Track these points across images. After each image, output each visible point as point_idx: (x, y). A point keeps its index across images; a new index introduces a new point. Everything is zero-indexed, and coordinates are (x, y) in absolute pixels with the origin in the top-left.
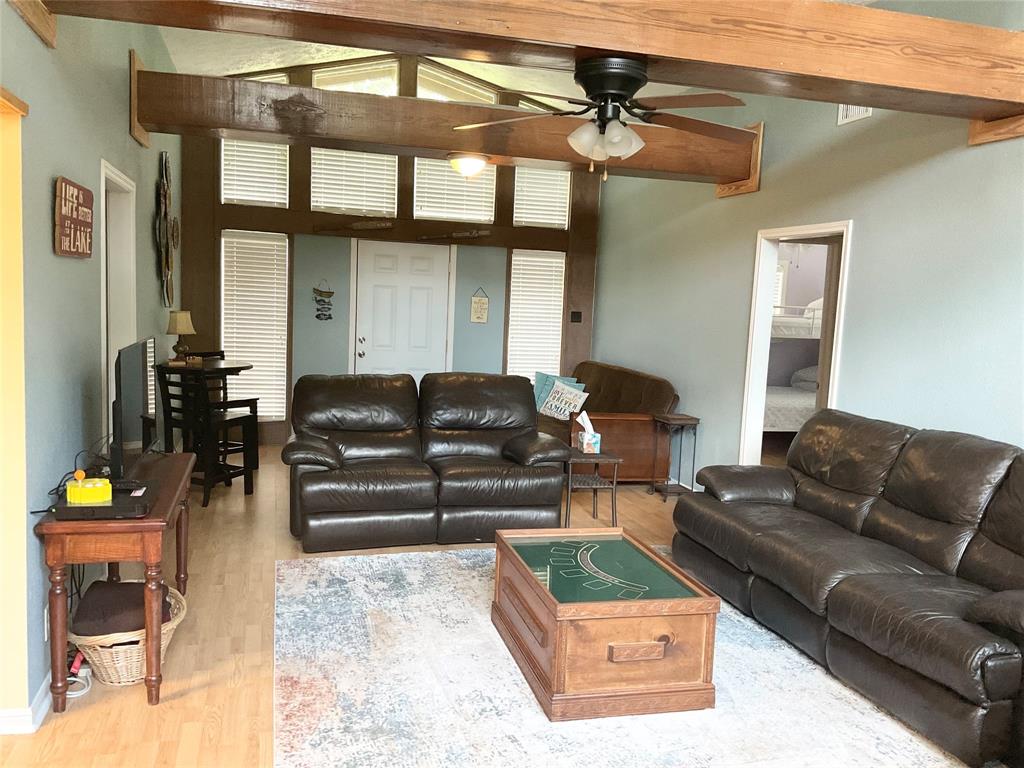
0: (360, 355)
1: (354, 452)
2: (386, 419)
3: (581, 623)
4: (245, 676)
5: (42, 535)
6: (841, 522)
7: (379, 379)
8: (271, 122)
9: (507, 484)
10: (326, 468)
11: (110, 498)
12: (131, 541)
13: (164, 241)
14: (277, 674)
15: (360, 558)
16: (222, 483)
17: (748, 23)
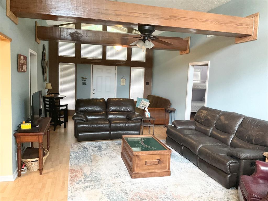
0: (93, 93)
1: (90, 117)
2: (98, 109)
3: (139, 156)
4: (62, 169)
5: (15, 136)
6: (205, 133)
7: (97, 100)
8: (69, 38)
9: (127, 125)
10: (83, 121)
11: (31, 128)
12: (36, 137)
13: (44, 67)
14: (70, 168)
15: (91, 143)
16: (59, 125)
17: (178, 17)
